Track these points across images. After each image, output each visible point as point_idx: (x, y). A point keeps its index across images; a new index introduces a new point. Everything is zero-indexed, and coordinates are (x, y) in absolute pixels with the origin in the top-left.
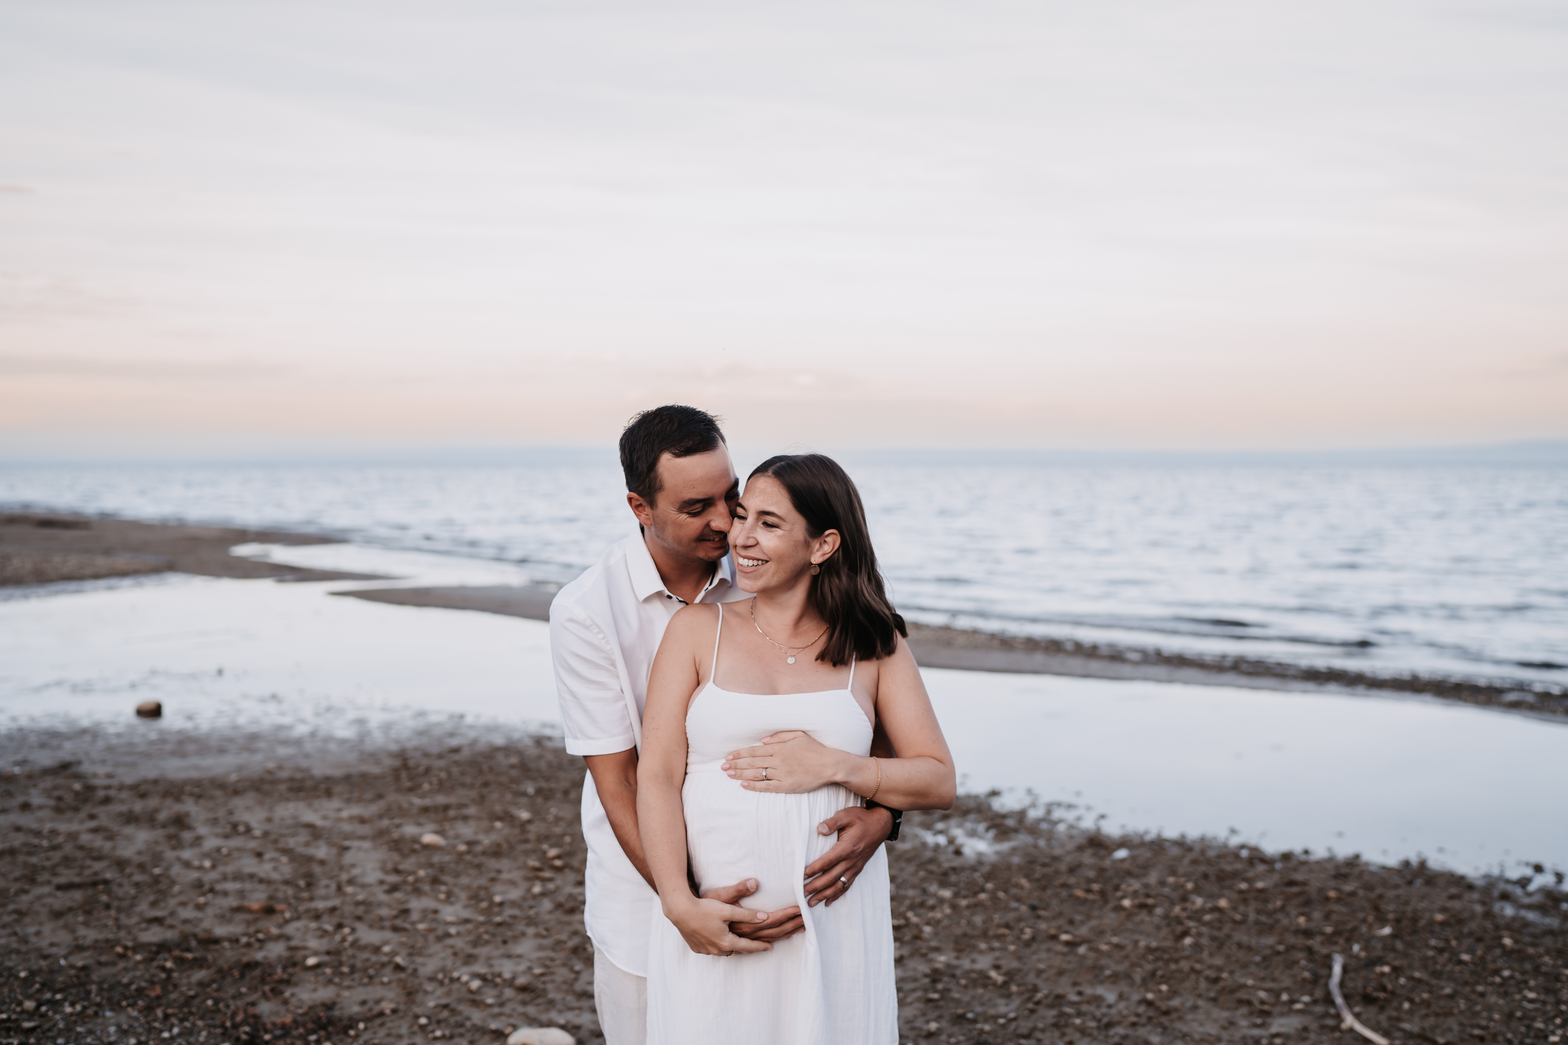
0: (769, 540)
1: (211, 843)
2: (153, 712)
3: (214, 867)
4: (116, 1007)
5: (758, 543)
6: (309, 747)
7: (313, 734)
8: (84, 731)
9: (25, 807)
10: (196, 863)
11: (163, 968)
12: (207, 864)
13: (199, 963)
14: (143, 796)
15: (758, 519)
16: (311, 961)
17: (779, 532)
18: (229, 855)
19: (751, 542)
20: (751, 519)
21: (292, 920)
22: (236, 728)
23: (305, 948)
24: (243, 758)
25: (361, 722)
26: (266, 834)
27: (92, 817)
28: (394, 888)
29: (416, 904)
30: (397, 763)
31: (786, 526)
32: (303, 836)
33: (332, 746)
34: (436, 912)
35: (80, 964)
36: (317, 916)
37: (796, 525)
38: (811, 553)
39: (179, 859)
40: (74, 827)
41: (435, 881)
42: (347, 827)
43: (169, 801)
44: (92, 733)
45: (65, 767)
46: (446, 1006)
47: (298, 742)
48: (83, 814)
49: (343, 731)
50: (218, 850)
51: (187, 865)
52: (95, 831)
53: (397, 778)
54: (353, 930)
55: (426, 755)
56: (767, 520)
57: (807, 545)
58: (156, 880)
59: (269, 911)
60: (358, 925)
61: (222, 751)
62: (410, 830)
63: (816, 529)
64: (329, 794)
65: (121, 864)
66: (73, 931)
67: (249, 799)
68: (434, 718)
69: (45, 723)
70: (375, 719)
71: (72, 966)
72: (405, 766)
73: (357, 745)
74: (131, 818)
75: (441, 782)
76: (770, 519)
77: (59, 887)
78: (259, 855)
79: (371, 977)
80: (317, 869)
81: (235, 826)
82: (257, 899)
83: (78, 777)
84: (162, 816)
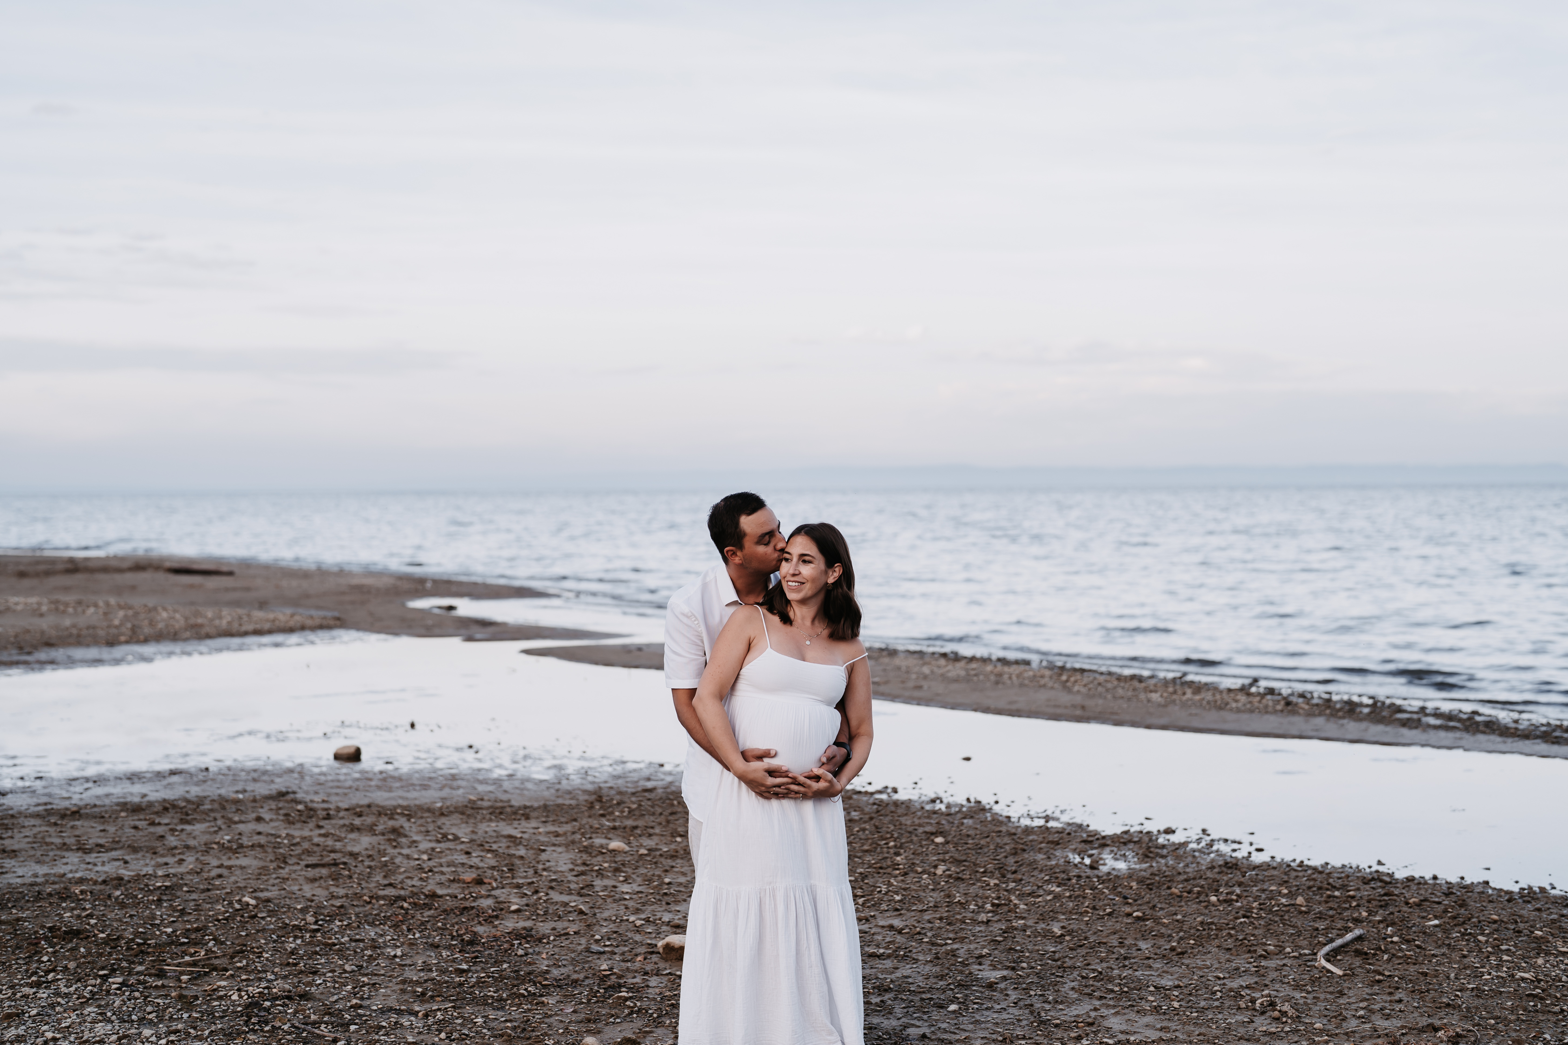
0: (807, 571)
1: (425, 845)
2: (355, 756)
3: (429, 859)
4: (372, 924)
5: (800, 573)
6: (506, 785)
7: (511, 776)
8: (290, 771)
9: (259, 819)
10: (416, 856)
11: (402, 907)
12: (425, 857)
13: (428, 906)
14: (360, 815)
15: (799, 559)
16: (514, 908)
17: (812, 565)
18: (441, 852)
19: (797, 572)
20: (795, 559)
21: (497, 888)
22: (435, 771)
23: (509, 902)
24: (446, 792)
25: (559, 768)
26: (472, 841)
27: (320, 827)
28: (582, 873)
29: (598, 883)
30: (593, 798)
31: (816, 562)
32: (504, 843)
33: (529, 786)
34: (615, 887)
35: (339, 904)
36: (518, 886)
37: (820, 562)
38: (828, 577)
39: (399, 854)
40: (306, 833)
41: (617, 870)
42: (542, 838)
43: (384, 819)
44: (300, 771)
45: (281, 795)
46: (616, 932)
47: (497, 782)
48: (311, 825)
49: (540, 773)
50: (433, 849)
51: (408, 857)
52: (325, 836)
53: (591, 806)
54: (547, 894)
55: (620, 793)
56: (804, 559)
57: (826, 573)
58: (385, 864)
59: (479, 882)
60: (551, 892)
61: (425, 787)
62: (598, 841)
63: (830, 564)
64: (527, 817)
65: (353, 855)
66: (328, 889)
67: (456, 818)
68: (631, 766)
69: (250, 764)
70: (573, 766)
71: (333, 906)
72: (600, 799)
73: (554, 785)
74: (353, 829)
75: (631, 811)
76: (807, 558)
77: (307, 866)
78: (468, 853)
79: (559, 917)
80: (518, 862)
81: (445, 836)
82: (469, 876)
83: (297, 802)
84: (380, 828)
